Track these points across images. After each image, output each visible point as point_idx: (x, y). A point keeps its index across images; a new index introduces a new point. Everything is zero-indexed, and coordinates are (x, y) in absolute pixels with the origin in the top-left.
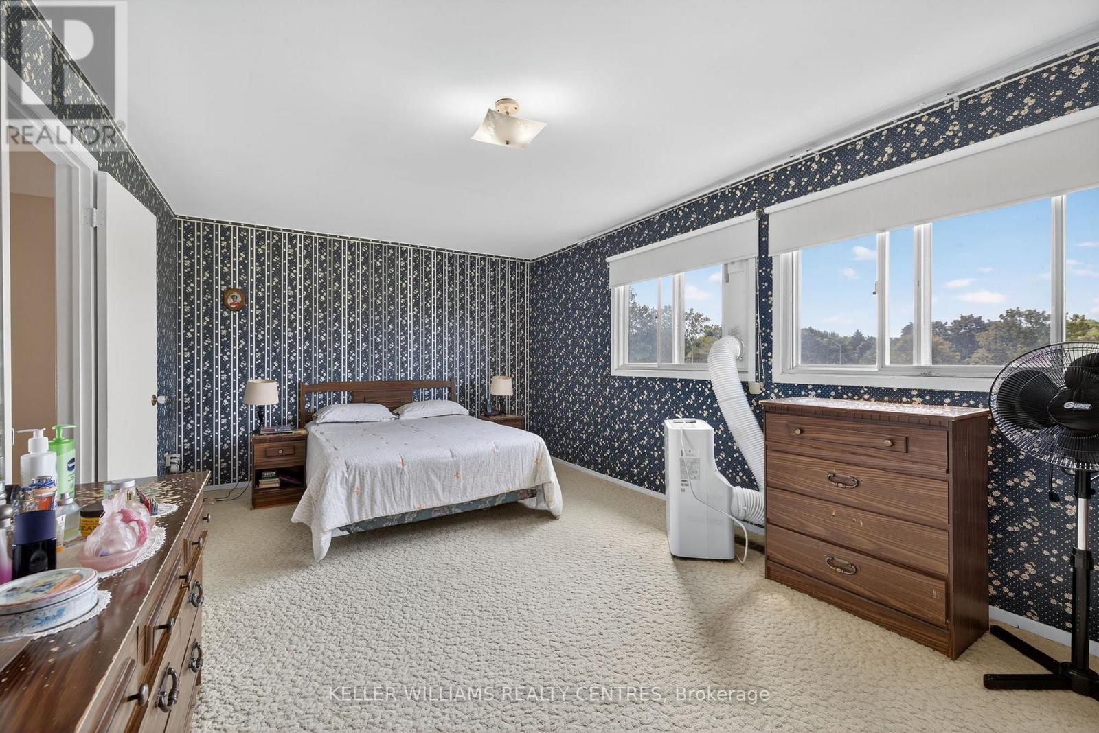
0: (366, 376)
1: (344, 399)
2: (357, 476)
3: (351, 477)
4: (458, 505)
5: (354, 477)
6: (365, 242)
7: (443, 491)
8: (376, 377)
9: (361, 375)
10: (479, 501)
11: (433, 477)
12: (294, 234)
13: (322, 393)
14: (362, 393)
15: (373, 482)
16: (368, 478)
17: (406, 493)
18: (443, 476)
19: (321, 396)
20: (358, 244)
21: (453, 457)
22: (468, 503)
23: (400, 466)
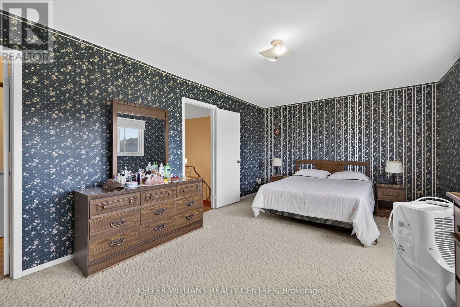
0: (321, 158)
1: (312, 167)
2: (267, 193)
3: (265, 192)
4: (307, 217)
5: (266, 193)
6: (321, 101)
7: (298, 208)
8: (326, 159)
9: (319, 158)
10: (317, 219)
11: (294, 200)
12: (294, 105)
13: (304, 164)
14: (319, 165)
15: (272, 196)
16: (270, 194)
17: (283, 204)
18: (298, 201)
19: (304, 165)
20: (318, 102)
21: (303, 194)
22: (311, 218)
23: (281, 193)
